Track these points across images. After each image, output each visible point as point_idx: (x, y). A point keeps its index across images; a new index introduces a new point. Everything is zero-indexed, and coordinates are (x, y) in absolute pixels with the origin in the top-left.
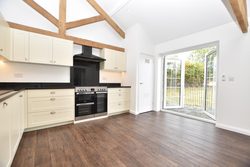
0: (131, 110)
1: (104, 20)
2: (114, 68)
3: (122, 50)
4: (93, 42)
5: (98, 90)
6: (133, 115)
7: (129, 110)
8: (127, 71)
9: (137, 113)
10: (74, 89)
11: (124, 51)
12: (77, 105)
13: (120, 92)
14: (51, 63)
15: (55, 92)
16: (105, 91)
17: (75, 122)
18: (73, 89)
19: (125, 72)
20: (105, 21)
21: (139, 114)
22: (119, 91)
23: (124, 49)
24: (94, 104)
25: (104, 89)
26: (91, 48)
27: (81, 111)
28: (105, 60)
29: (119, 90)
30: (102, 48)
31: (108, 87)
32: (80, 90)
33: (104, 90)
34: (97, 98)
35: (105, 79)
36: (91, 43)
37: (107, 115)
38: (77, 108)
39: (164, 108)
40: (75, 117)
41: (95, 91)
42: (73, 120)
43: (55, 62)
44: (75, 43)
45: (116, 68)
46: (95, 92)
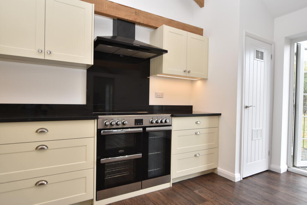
0: (220, 169)
2: (182, 71)
3: (199, 31)
4: (137, 12)
5: (152, 123)
6: (229, 183)
7: (216, 169)
8: (209, 78)
9: (238, 178)
10: (96, 120)
11: (202, 35)
12: (103, 160)
14: (41, 57)
15: (46, 130)
16: (166, 124)
18: (93, 121)
19: (204, 80)
21: (242, 179)
22: (196, 125)
23: (202, 30)
24: (141, 156)
25: (164, 121)
26: (132, 24)
27: (109, 174)
28: (166, 51)
29: (197, 123)
30: (157, 26)
31: (172, 116)
32: (109, 123)
33: (166, 122)
35: (160, 96)
36: (134, 14)
37: (169, 181)
38: (101, 168)
39: (297, 166)
40: (97, 190)
41: (144, 125)
42: (92, 200)
43: (50, 53)
44: (97, 10)
45: (188, 71)
46: (144, 128)
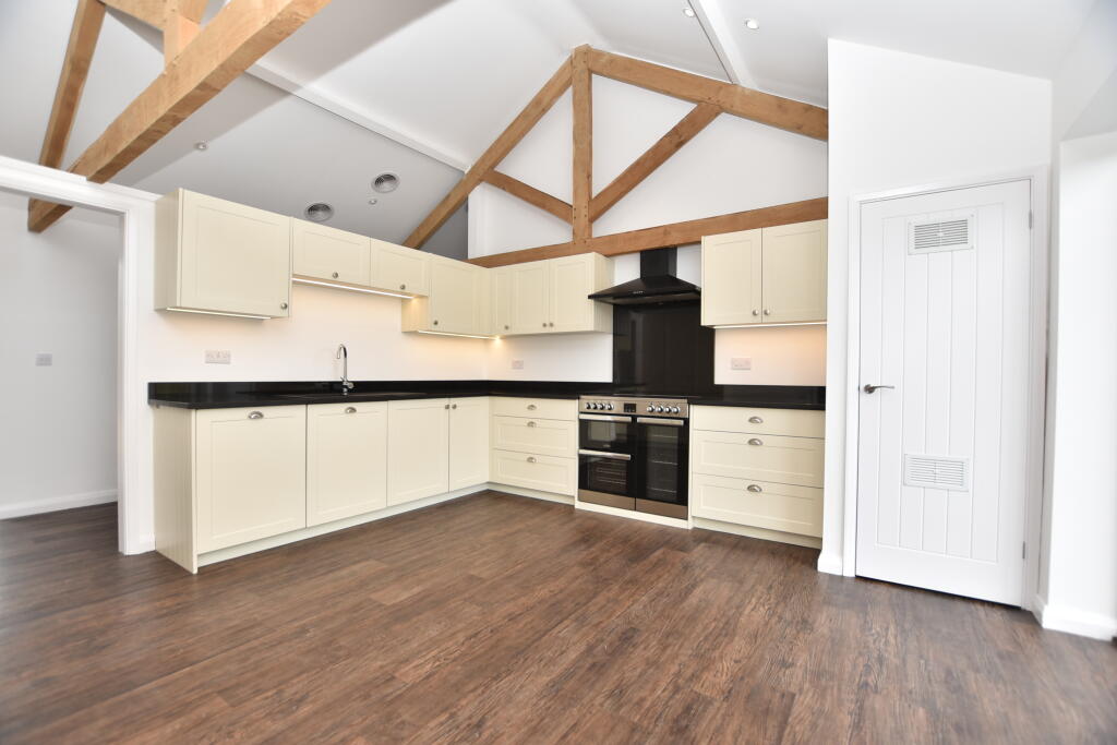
1: (717, 114)
5: (651, 411)
13: (753, 428)
16: (675, 416)
17: (579, 505)
20: (723, 116)
21: (851, 576)
22: (752, 425)
24: (630, 460)
29: (752, 420)
30: (696, 239)
31: (689, 402)
34: (646, 442)
35: (739, 366)
36: (662, 236)
37: (684, 519)
42: (573, 497)
45: (759, 311)
46: (634, 417)
